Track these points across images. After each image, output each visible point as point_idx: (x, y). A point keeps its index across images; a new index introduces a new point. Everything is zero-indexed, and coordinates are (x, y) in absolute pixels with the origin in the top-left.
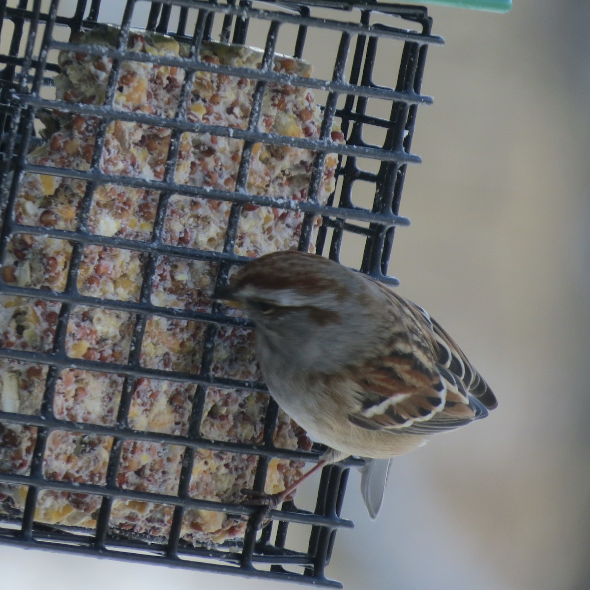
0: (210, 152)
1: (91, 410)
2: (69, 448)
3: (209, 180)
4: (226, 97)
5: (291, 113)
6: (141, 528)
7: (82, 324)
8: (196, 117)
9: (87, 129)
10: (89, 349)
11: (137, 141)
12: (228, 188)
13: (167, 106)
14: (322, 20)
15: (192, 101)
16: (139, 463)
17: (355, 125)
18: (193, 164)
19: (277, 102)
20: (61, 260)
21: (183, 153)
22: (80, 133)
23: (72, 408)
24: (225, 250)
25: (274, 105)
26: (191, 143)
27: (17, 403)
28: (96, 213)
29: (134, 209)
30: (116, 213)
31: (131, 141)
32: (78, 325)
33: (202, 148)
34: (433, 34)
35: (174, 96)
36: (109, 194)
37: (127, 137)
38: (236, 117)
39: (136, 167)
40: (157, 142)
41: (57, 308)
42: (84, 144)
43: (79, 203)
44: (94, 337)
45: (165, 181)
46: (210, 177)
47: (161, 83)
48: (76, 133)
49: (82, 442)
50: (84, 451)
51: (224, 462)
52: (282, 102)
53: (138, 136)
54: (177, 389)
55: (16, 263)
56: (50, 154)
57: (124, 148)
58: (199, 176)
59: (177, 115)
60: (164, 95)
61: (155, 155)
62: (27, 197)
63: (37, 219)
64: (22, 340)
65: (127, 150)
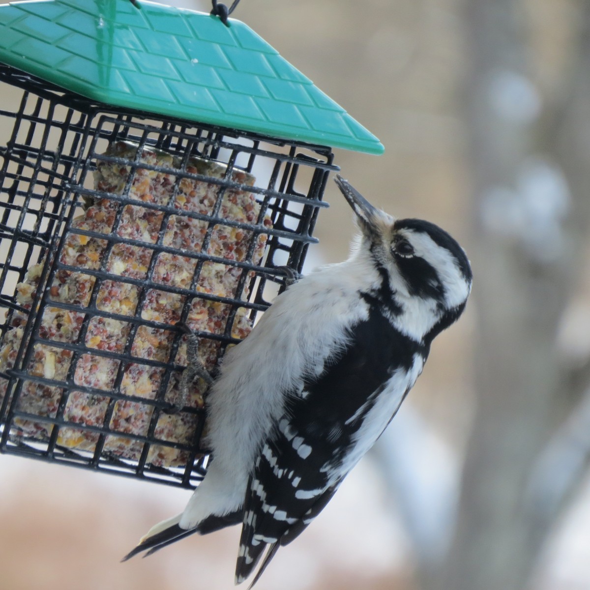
0: (187, 226)
1: (100, 379)
2: (84, 401)
3: (185, 243)
4: (199, 193)
5: (240, 206)
6: (127, 455)
7: (98, 326)
8: (179, 204)
9: (110, 206)
10: (101, 341)
11: (140, 216)
12: (196, 249)
13: (162, 196)
14: (265, 151)
15: (178, 194)
16: (128, 414)
17: (280, 215)
18: (176, 233)
19: (231, 198)
20: (88, 285)
21: (170, 225)
22: (106, 208)
23: (88, 377)
24: (191, 288)
25: (230, 200)
26: (175, 220)
27: (54, 371)
28: (112, 258)
29: (136, 258)
30: (125, 259)
31: (137, 216)
32: (95, 326)
33: (182, 223)
34: (334, 164)
35: (167, 190)
36: (121, 247)
37: (134, 213)
38: (205, 206)
39: (139, 232)
40: (154, 218)
41: (83, 315)
42: (107, 215)
43: (102, 251)
44: (105, 334)
45: (157, 243)
46: (186, 242)
47: (159, 182)
48: (103, 209)
49: (93, 398)
50: (93, 404)
51: (181, 418)
52: (235, 198)
53: (141, 214)
54: (155, 370)
55: (60, 285)
56: (86, 220)
57: (132, 220)
58: (179, 240)
59: (168, 204)
60: (161, 189)
61: (152, 225)
62: (70, 245)
63: (75, 259)
64: (60, 333)
65: (134, 221)
